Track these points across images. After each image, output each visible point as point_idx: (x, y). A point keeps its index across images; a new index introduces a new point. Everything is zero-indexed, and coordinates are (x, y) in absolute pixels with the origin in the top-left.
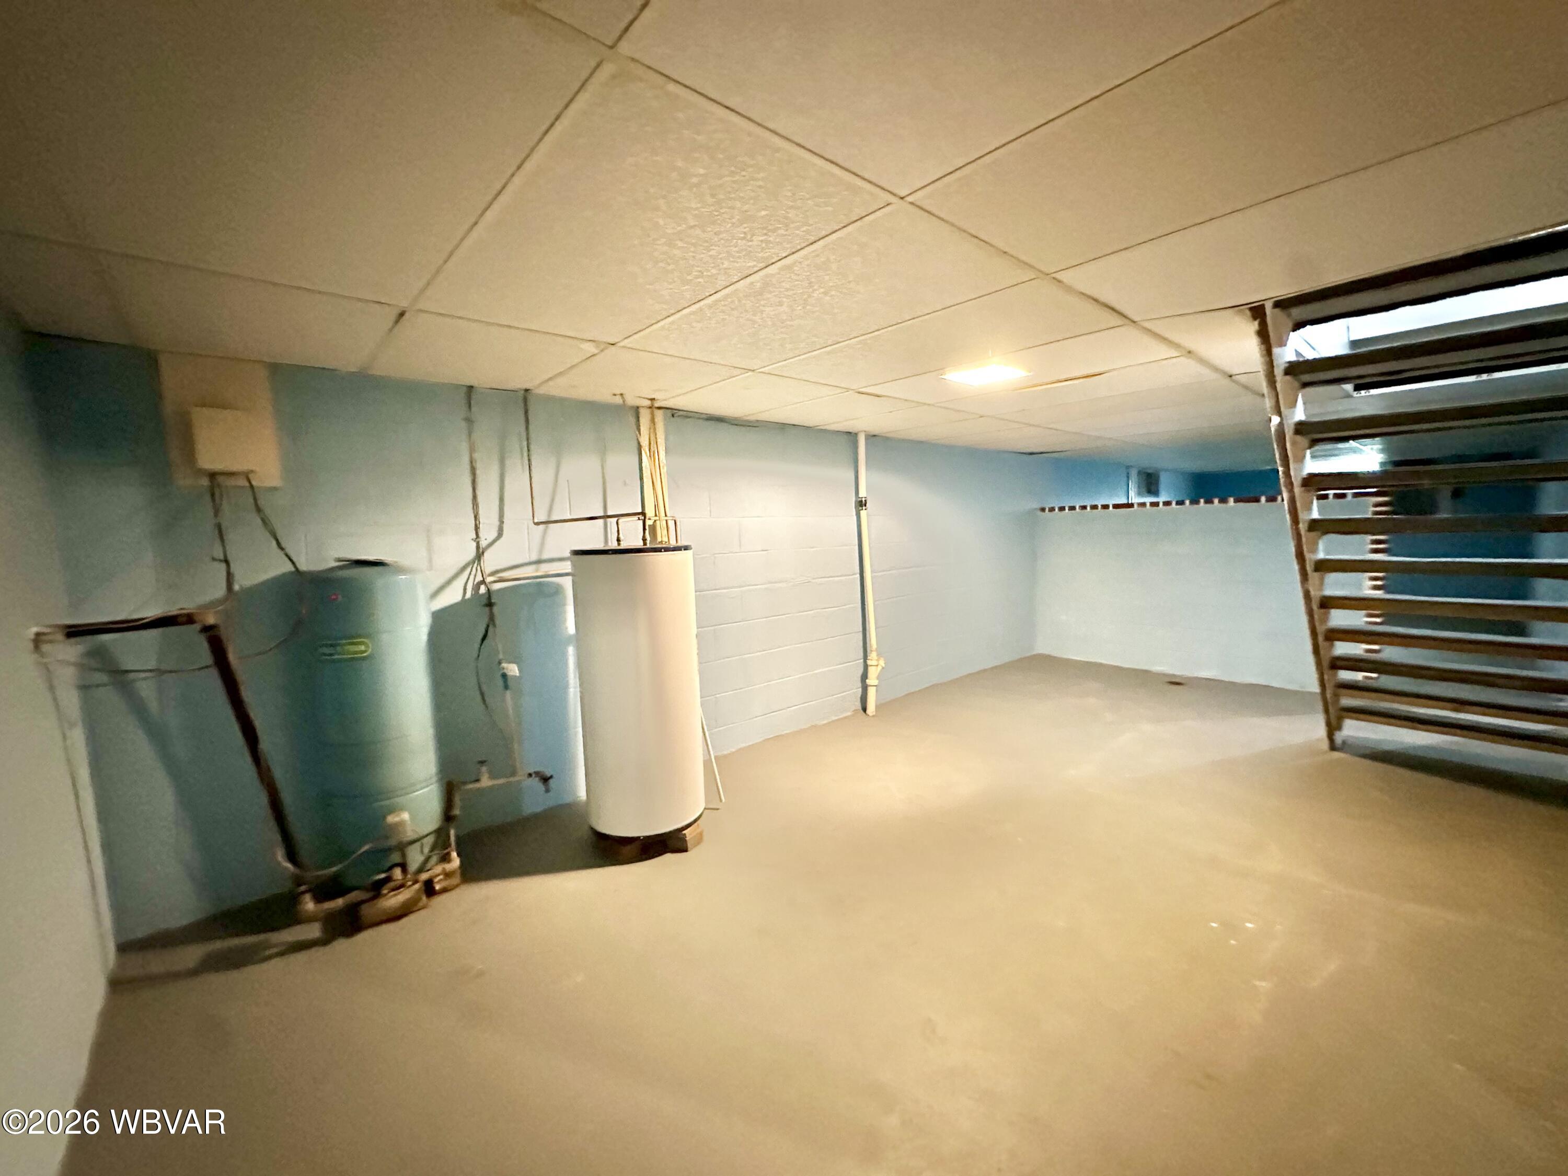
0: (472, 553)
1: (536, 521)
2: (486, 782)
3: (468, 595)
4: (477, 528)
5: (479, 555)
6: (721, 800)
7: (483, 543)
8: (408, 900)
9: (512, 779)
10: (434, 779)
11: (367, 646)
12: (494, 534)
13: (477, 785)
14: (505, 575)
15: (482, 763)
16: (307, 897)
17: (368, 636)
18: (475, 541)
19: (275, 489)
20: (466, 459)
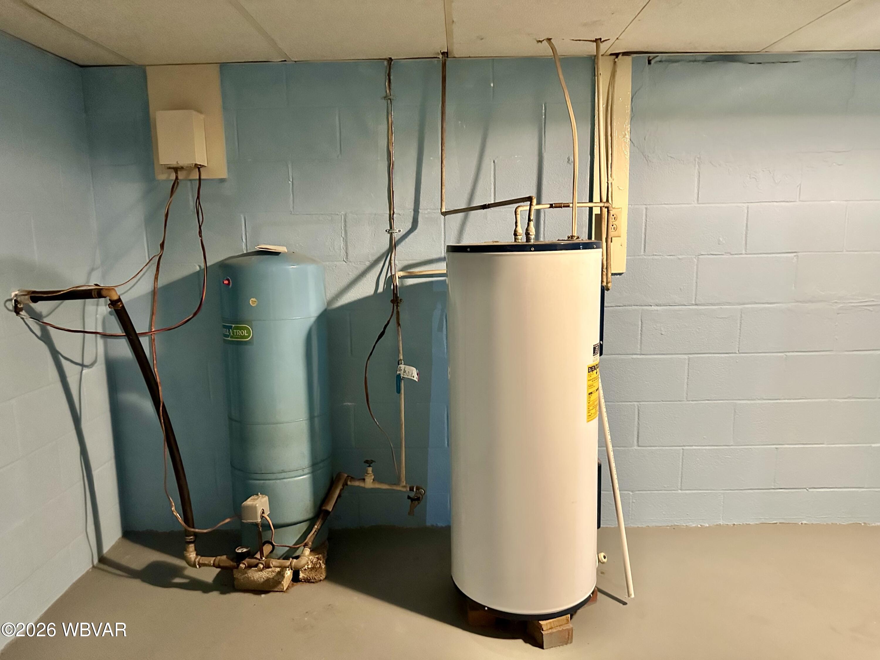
0: (386, 246)
1: (444, 210)
2: (369, 483)
3: (380, 290)
4: (391, 218)
5: (393, 246)
6: (629, 595)
7: (397, 236)
8: (268, 580)
9: (395, 488)
10: (307, 471)
11: (249, 332)
12: (409, 225)
13: (362, 484)
14: (416, 270)
15: (369, 463)
16: (192, 547)
17: (249, 322)
18: (389, 232)
19: (222, 180)
20: (383, 143)
